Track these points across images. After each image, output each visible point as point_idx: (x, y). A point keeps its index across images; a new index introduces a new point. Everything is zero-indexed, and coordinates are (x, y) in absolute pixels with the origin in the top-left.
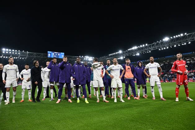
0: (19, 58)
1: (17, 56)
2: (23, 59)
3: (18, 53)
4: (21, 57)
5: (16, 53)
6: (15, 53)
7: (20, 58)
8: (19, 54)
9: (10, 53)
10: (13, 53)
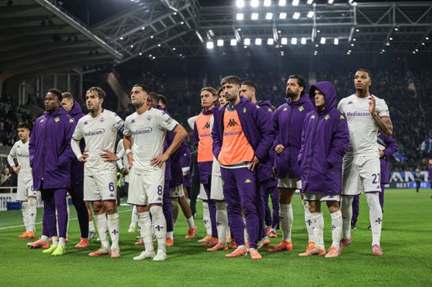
0: (317, 39)
1: (307, 32)
2: (336, 42)
3: (304, 14)
4: (324, 31)
5: (296, 16)
6: (290, 15)
7: (323, 41)
8: (311, 21)
9: (269, 16)
10: (283, 16)
